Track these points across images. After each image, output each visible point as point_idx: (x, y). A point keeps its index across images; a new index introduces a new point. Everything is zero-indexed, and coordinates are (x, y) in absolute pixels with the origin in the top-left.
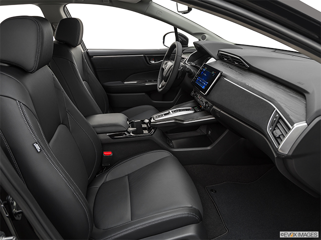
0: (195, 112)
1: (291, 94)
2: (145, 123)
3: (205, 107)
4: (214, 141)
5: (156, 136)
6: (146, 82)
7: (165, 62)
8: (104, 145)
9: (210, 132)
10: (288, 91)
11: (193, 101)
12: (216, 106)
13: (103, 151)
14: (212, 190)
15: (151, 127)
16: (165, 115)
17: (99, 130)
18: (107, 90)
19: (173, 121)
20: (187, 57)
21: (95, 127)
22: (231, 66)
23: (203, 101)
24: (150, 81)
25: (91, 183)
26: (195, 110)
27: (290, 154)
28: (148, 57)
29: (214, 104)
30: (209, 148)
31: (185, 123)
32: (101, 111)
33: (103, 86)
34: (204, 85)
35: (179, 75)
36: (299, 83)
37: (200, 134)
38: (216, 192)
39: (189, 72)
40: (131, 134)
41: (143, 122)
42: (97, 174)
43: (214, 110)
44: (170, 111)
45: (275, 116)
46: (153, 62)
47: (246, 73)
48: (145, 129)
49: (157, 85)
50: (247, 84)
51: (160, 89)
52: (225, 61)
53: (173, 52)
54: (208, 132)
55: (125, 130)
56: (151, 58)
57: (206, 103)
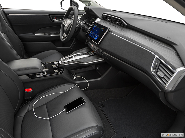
0: (90, 56)
1: (163, 45)
2: (54, 64)
3: (98, 53)
4: (102, 75)
5: (64, 74)
6: (51, 34)
7: (65, 20)
8: (25, 84)
9: (98, 68)
10: (159, 43)
11: (87, 48)
12: (106, 52)
13: (25, 88)
14: (102, 105)
15: (60, 68)
16: (70, 58)
17: (19, 73)
18: (22, 39)
19: (76, 63)
20: (80, 17)
21: (15, 71)
22: (114, 25)
23: (96, 49)
24: (54, 33)
25: (16, 114)
26: (90, 55)
27: (173, 90)
28: (51, 16)
29: (104, 50)
30: (99, 79)
31: (84, 64)
32: (19, 57)
33: (19, 37)
34: (96, 37)
35: (77, 30)
36: (167, 37)
37: (91, 70)
38: (104, 106)
39: (83, 28)
40: (46, 74)
41: (53, 63)
42: (21, 106)
43: (105, 55)
44: (73, 55)
45: (156, 62)
46: (55, 20)
47: (126, 29)
48: (55, 69)
49: (60, 36)
50: (130, 38)
51: (62, 39)
52: (108, 21)
53: (70, 13)
54: (96, 68)
55: (41, 71)
56: (53, 17)
57: (98, 50)
